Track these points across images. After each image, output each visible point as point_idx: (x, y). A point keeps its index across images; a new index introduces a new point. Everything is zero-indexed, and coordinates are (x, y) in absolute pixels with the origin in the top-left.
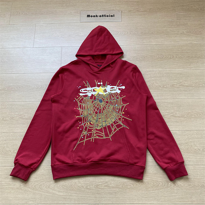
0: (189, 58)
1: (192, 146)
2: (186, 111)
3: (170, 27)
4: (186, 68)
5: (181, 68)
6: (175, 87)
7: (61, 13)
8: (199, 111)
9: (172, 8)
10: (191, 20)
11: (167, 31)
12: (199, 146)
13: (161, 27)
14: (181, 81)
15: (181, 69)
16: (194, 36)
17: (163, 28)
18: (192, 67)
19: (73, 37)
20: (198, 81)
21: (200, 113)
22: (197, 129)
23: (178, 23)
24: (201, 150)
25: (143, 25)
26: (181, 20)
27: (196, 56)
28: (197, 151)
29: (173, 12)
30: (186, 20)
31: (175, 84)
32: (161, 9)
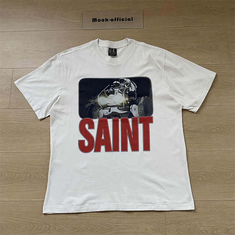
1: (196, 225)
3: (174, 39)
7: (14, 16)
8: (209, 171)
9: (177, 9)
12: (206, 226)
13: (160, 39)
16: (207, 52)
17: (164, 40)
19: (31, 53)
20: (209, 123)
21: (211, 175)
22: (205, 200)
23: (186, 32)
24: (210, 232)
25: (133, 35)
26: (190, 28)
28: (204, 233)
29: (179, 16)
30: (197, 28)
32: (162, 10)
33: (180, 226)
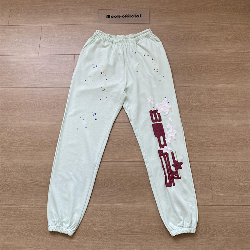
1: (236, 181)
8: (246, 138)
12: (245, 182)
20: (244, 100)
21: (247, 141)
22: (243, 161)
24: (248, 187)
25: (176, 28)
26: (225, 23)
28: (243, 188)
32: (200, 9)
33: (223, 182)
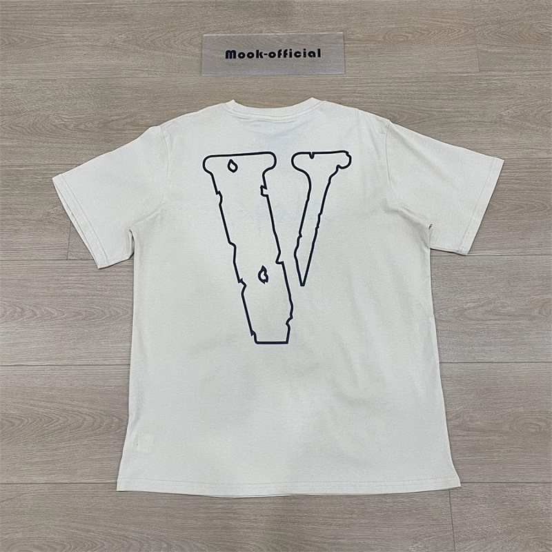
0: (518, 213)
2: (509, 410)
3: (457, 99)
4: (508, 248)
5: (491, 249)
6: (472, 320)
7: (79, 43)
9: (463, 31)
10: (527, 73)
11: (445, 111)
13: (424, 99)
14: (491, 295)
15: (490, 252)
16: (537, 131)
17: (433, 101)
18: (532, 247)
23: (484, 84)
27: (545, 204)
29: (467, 45)
30: (511, 73)
31: (469, 308)
